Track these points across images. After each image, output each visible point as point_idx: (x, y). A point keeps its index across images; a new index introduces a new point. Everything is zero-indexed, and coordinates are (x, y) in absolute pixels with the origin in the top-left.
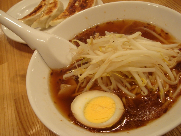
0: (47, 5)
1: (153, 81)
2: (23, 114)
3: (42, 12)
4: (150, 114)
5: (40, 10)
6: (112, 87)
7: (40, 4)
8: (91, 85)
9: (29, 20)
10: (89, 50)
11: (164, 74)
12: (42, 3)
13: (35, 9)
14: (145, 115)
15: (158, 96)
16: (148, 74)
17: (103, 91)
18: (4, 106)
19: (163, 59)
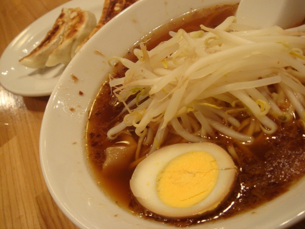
0: (67, 23)
1: (282, 101)
2: (53, 221)
3: (61, 35)
4: (290, 167)
5: (56, 34)
6: (203, 132)
7: (55, 25)
8: (162, 136)
9: (40, 55)
10: (142, 71)
11: (300, 83)
12: (59, 22)
13: (48, 35)
14: (281, 169)
15: (298, 128)
16: (268, 91)
17: (187, 142)
18: (19, 213)
19: (292, 54)
